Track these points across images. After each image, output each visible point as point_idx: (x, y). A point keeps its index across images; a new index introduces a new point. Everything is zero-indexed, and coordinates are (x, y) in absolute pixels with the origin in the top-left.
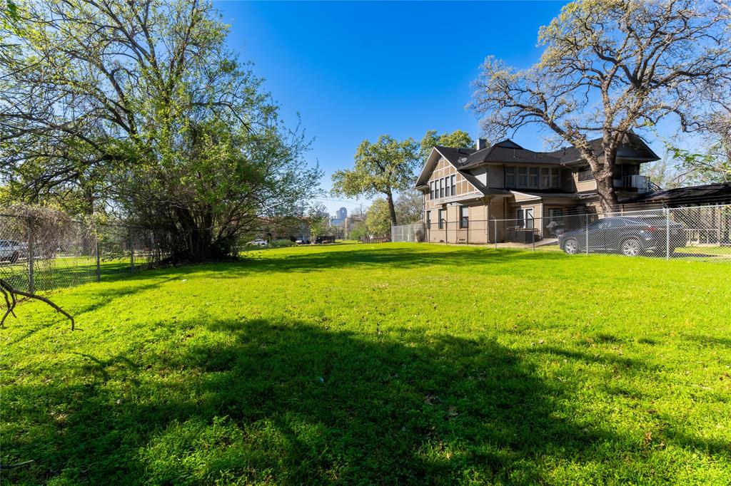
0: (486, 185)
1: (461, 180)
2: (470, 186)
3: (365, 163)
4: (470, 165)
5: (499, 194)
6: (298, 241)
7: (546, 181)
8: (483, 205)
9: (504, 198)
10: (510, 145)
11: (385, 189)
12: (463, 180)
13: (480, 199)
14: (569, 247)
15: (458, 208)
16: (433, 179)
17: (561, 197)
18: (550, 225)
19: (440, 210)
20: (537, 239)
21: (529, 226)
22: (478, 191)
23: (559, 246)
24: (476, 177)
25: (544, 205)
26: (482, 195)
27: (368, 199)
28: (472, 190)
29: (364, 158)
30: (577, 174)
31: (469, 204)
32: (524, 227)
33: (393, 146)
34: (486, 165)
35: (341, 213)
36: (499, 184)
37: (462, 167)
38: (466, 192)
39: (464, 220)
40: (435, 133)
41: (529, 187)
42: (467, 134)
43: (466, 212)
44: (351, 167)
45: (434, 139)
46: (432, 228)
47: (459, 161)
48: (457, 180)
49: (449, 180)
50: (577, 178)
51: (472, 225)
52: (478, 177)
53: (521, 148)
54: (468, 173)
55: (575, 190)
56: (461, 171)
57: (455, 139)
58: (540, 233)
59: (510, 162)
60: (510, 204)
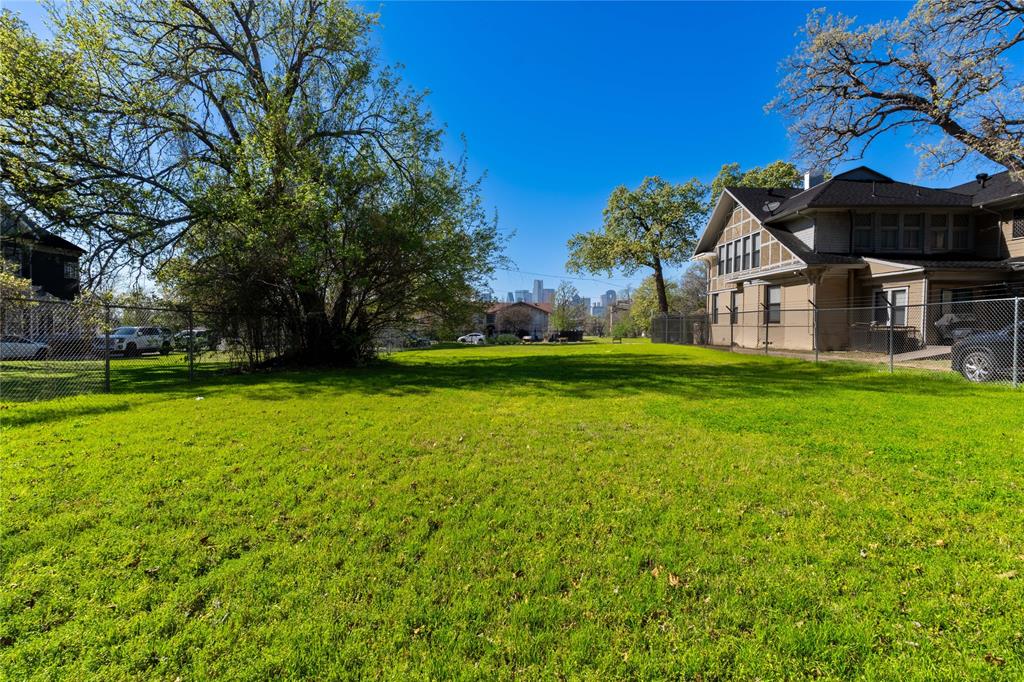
0: (812, 248)
1: (768, 242)
2: (784, 251)
3: (618, 221)
4: (784, 214)
5: (838, 263)
6: (526, 338)
7: (941, 240)
8: (806, 283)
9: (849, 271)
10: (868, 176)
11: (651, 260)
12: (772, 240)
13: (800, 273)
14: (973, 367)
15: (762, 289)
16: (724, 241)
17: (970, 267)
18: (944, 321)
19: (734, 293)
20: (913, 345)
21: (898, 321)
22: (798, 258)
23: (949, 363)
24: (795, 234)
25: (930, 284)
26: (803, 265)
27: (626, 275)
28: (787, 257)
29: (618, 214)
30: (1011, 223)
31: (782, 281)
32: (888, 324)
33: (664, 192)
34: (815, 213)
35: (608, 298)
36: (838, 245)
37: (770, 219)
38: (779, 261)
39: (772, 308)
40: (735, 169)
41: (902, 249)
42: (794, 167)
43: (776, 295)
44: (599, 228)
45: (735, 178)
46: (720, 322)
47: (765, 209)
48: (763, 242)
49: (749, 242)
50: (1011, 231)
51: (787, 318)
52: (799, 235)
53: (888, 181)
54: (781, 228)
55: (1005, 254)
56: (769, 226)
57: (772, 175)
58: (921, 334)
59: (863, 206)
60: (864, 281)
